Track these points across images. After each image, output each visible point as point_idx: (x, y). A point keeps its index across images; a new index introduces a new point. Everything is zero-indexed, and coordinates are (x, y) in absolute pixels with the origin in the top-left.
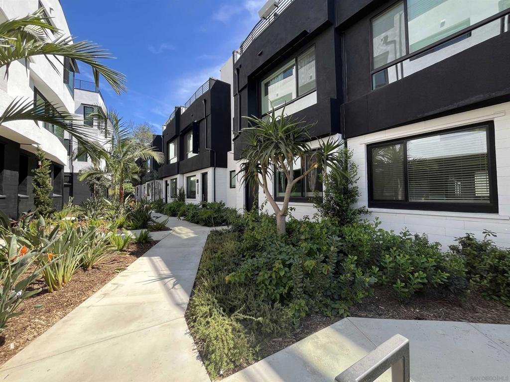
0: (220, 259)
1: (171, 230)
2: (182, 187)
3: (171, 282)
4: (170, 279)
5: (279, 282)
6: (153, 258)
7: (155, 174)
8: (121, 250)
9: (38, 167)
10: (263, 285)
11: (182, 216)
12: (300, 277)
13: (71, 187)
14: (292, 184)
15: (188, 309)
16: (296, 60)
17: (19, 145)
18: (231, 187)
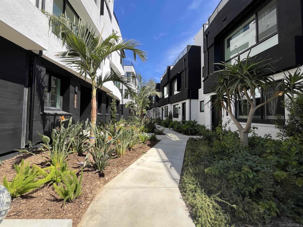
0: (198, 156)
1: (166, 135)
2: (171, 111)
3: (169, 165)
4: (168, 163)
5: (247, 182)
6: (158, 149)
7: (157, 104)
8: (143, 143)
9: (112, 102)
10: (233, 181)
11: (171, 128)
12: (271, 183)
13: (122, 111)
14: (255, 109)
15: (180, 183)
16: (257, 16)
17: (106, 92)
18: (201, 111)
